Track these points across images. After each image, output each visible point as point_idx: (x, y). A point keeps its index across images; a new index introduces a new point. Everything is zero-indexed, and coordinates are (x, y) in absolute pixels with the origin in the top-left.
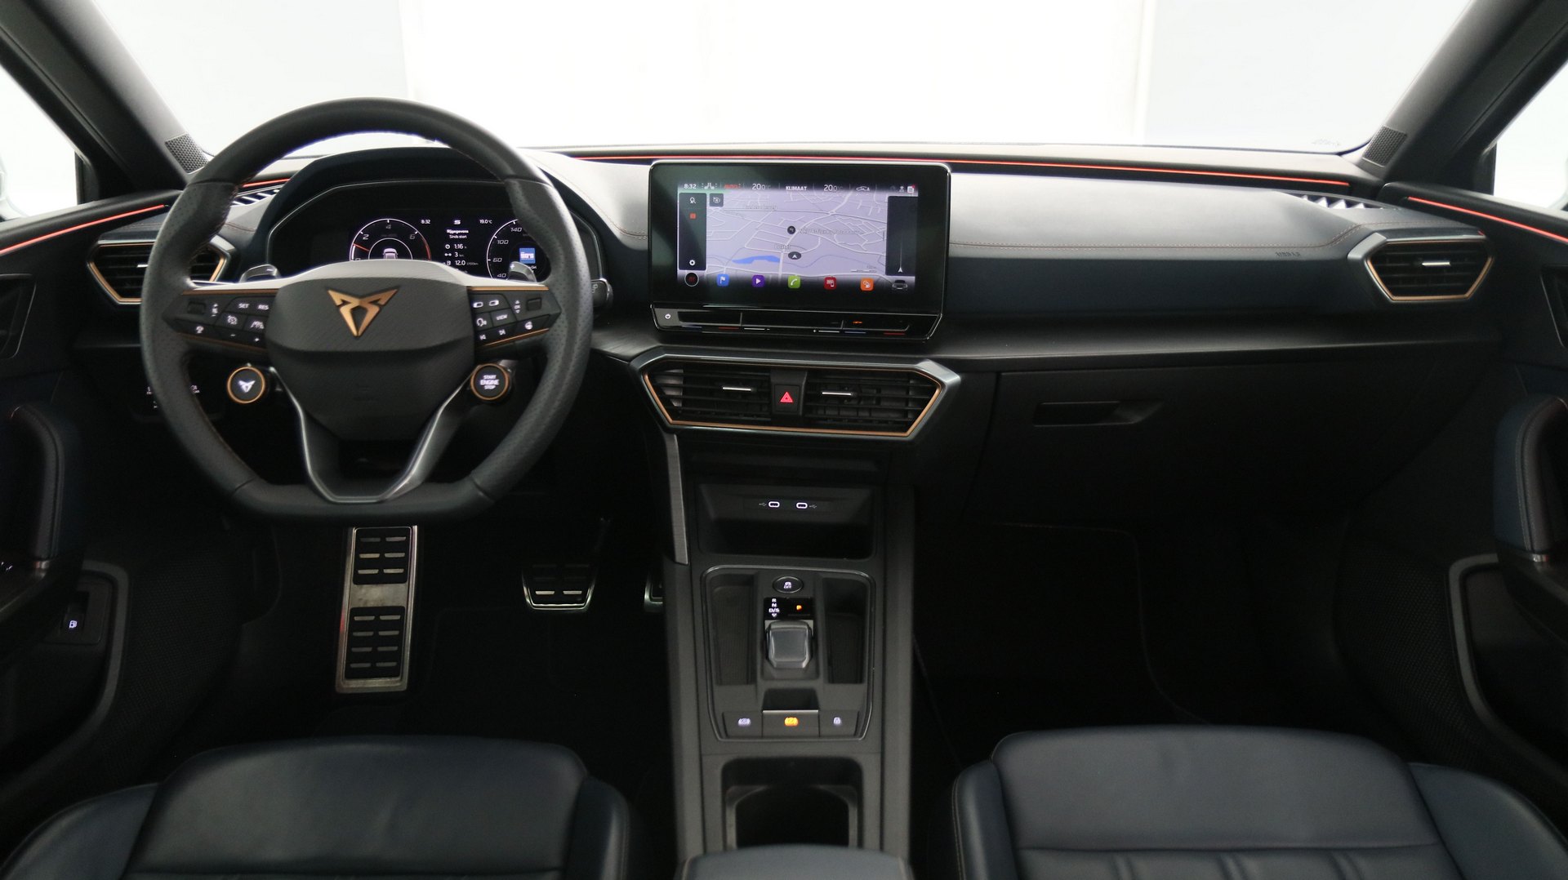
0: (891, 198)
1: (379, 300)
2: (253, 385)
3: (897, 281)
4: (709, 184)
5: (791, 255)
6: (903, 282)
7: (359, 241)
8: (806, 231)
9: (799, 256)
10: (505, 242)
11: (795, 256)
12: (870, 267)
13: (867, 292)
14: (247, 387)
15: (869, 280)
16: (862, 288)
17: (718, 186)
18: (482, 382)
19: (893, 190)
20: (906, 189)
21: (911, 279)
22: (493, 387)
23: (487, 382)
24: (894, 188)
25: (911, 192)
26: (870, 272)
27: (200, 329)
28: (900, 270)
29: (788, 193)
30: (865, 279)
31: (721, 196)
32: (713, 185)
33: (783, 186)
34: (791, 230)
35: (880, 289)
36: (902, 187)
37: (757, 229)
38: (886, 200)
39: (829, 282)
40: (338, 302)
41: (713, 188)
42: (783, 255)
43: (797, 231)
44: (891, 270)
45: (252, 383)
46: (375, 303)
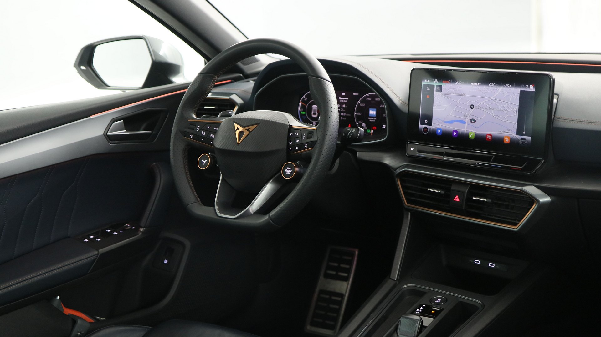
0: (521, 92)
1: (250, 129)
3: (522, 139)
4: (436, 80)
5: (471, 121)
6: (525, 139)
7: (303, 101)
8: (479, 108)
9: (475, 121)
10: (363, 105)
11: (473, 121)
12: (509, 130)
13: (506, 144)
14: (204, 162)
15: (508, 137)
16: (504, 141)
17: (440, 81)
18: (286, 170)
19: (522, 87)
20: (529, 86)
21: (529, 138)
22: (290, 173)
23: (288, 171)
24: (523, 86)
25: (532, 88)
26: (509, 132)
27: (191, 136)
28: (524, 133)
29: (471, 86)
30: (506, 136)
31: (441, 87)
32: (438, 81)
33: (470, 83)
34: (472, 107)
35: (513, 143)
36: (527, 86)
37: (456, 105)
38: (519, 93)
39: (489, 137)
40: (236, 129)
41: (438, 82)
42: (467, 120)
43: (475, 107)
44: (519, 132)
45: (206, 161)
46: (248, 130)
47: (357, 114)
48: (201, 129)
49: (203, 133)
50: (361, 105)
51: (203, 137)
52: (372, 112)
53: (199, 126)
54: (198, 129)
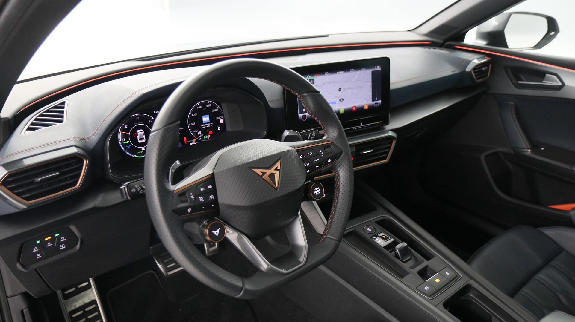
0: (373, 72)
2: (219, 231)
3: (376, 103)
4: (309, 75)
5: (340, 100)
6: (377, 103)
7: (123, 130)
8: (345, 89)
9: (343, 100)
10: (195, 114)
11: (342, 100)
12: (367, 100)
13: (366, 110)
14: (217, 233)
15: (367, 105)
16: (365, 108)
17: (312, 75)
19: (373, 68)
20: (377, 67)
21: (380, 102)
22: (319, 193)
23: (316, 192)
24: (373, 67)
25: (379, 68)
26: (367, 101)
27: (189, 210)
28: (376, 99)
29: (338, 75)
30: (365, 105)
31: (313, 80)
32: (310, 75)
33: (336, 72)
34: (340, 90)
35: (371, 108)
36: (376, 67)
37: (327, 92)
38: (371, 72)
39: (354, 108)
40: (261, 174)
41: (310, 77)
42: (337, 100)
43: (342, 90)
44: (373, 100)
45: (219, 229)
46: (276, 169)
47: (190, 125)
48: (197, 196)
49: (201, 199)
50: (193, 115)
51: (202, 204)
52: (206, 119)
53: (191, 194)
54: (192, 197)
